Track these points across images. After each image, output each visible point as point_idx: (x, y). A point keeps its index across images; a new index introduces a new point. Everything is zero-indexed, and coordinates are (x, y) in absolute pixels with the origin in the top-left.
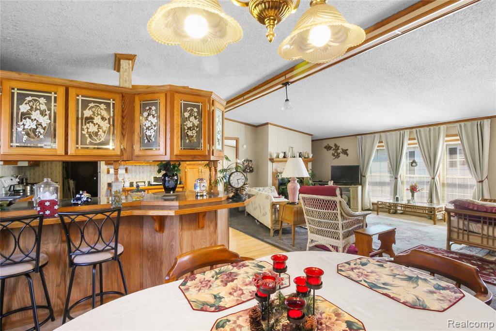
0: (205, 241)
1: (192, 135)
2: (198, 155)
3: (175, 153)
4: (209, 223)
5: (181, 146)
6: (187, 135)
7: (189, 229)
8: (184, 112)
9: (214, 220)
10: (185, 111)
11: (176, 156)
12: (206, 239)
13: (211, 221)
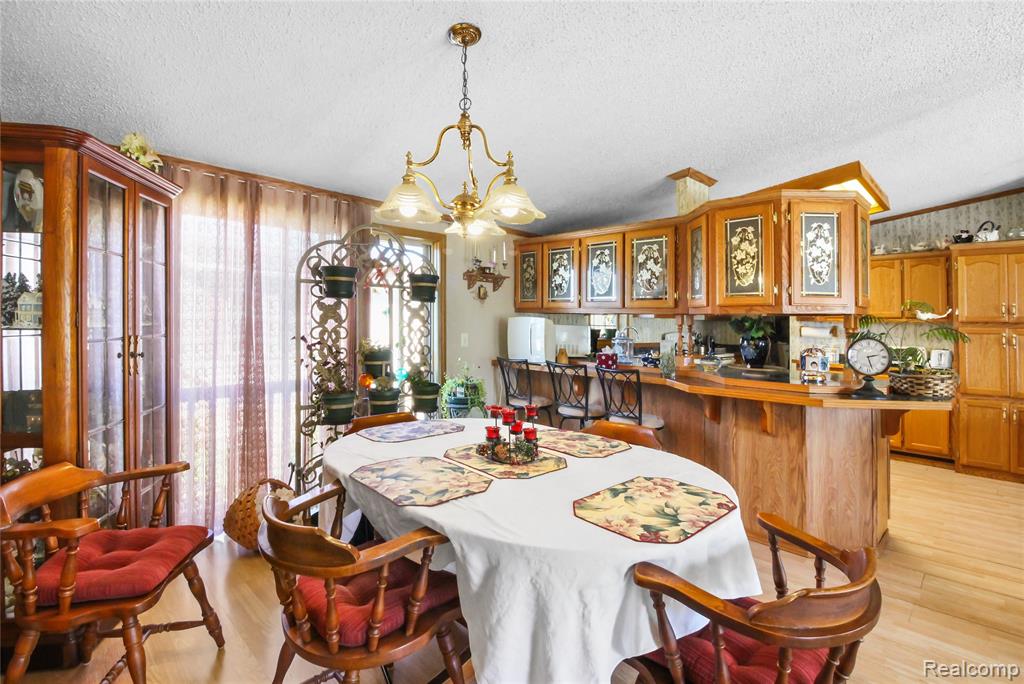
0: (779, 459)
1: (745, 271)
2: (756, 305)
3: (718, 303)
4: (789, 428)
5: (727, 291)
6: (737, 272)
7: (749, 428)
8: (731, 237)
9: (800, 427)
10: (733, 234)
11: (721, 306)
12: (781, 455)
13: (793, 428)
